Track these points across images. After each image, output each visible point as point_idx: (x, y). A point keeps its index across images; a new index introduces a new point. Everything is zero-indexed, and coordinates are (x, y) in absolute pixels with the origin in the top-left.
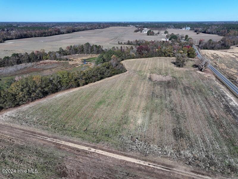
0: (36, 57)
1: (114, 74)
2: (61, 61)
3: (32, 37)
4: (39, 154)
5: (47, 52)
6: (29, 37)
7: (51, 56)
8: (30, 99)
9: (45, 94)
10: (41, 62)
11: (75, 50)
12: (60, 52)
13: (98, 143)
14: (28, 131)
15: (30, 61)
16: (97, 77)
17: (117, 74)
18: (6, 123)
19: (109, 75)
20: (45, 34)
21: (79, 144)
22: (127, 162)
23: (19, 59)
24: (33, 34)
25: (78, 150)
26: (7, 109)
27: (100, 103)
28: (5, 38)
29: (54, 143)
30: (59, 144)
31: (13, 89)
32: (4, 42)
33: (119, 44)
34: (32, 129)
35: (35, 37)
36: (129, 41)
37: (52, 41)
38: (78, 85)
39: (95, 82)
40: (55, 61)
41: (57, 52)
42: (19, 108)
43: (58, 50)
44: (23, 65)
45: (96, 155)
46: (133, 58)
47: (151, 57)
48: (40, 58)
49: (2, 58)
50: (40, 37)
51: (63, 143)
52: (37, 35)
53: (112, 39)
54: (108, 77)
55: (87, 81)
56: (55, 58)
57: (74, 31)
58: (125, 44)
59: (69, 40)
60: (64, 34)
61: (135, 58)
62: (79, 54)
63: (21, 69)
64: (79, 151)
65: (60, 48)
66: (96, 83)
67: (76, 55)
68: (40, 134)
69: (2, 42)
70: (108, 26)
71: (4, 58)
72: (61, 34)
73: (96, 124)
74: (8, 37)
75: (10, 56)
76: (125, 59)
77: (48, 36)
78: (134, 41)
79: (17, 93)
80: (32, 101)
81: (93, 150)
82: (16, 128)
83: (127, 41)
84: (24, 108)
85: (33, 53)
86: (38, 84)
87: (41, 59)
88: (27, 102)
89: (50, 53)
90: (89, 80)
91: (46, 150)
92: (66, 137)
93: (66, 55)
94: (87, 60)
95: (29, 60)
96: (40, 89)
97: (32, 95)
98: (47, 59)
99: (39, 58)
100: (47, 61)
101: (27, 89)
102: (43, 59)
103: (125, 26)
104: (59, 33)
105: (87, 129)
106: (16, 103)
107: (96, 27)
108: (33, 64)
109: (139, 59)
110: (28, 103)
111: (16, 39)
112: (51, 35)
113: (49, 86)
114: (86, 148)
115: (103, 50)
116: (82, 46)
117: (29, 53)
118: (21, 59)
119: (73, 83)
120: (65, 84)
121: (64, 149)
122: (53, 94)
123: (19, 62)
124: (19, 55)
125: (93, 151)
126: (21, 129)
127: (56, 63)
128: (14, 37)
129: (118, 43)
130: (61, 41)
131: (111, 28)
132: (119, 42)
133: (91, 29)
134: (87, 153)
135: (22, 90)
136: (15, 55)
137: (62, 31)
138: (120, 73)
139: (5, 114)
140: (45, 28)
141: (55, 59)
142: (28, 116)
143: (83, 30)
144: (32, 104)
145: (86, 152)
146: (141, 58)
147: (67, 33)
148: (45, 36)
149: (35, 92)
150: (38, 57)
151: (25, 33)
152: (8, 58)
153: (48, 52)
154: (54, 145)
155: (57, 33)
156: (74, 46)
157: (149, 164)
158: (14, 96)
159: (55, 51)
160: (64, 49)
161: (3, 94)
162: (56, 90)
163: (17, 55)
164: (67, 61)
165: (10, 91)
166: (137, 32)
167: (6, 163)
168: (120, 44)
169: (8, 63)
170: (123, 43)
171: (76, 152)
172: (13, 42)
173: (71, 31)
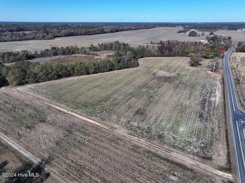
0: (70, 51)
1: (124, 68)
2: (90, 56)
3: (77, 35)
4: (35, 109)
5: (80, 47)
6: (75, 35)
7: (83, 51)
8: (47, 79)
9: (60, 77)
10: (73, 55)
11: (104, 47)
12: (90, 48)
13: (76, 109)
14: (36, 97)
15: (64, 54)
16: (107, 68)
17: (128, 68)
18: (25, 91)
20: (89, 33)
21: (63, 108)
23: (56, 52)
24: (79, 33)
25: (60, 111)
26: (30, 83)
27: (97, 86)
28: (56, 35)
29: (47, 106)
30: (50, 106)
31: (36, 70)
32: (53, 39)
33: (151, 43)
34: (39, 96)
35: (81, 35)
36: (161, 41)
37: (93, 39)
38: (88, 73)
41: (88, 48)
42: (38, 84)
44: (58, 57)
45: (70, 115)
46: (153, 56)
47: (173, 56)
48: (73, 52)
49: (44, 51)
50: (85, 35)
51: (54, 106)
53: (148, 39)
54: (118, 69)
55: (97, 71)
56: (85, 53)
57: (117, 31)
58: (157, 43)
59: (108, 38)
60: (107, 33)
61: (155, 57)
64: (61, 112)
65: (91, 45)
66: (105, 73)
67: (104, 51)
68: (42, 100)
69: (52, 39)
70: (154, 26)
72: (104, 33)
73: (82, 99)
74: (59, 35)
75: (49, 48)
76: (145, 57)
77: (92, 35)
78: (166, 41)
79: (38, 73)
80: (49, 80)
81: (70, 112)
82: (30, 95)
83: (159, 41)
84: (41, 84)
85: (68, 48)
86: (54, 68)
87: (73, 53)
88: (44, 81)
89: (82, 48)
92: (58, 104)
93: (96, 51)
94: (111, 56)
95: (64, 53)
96: (55, 71)
97: (49, 76)
98: (79, 53)
99: (72, 52)
100: (78, 55)
101: (45, 70)
102: (75, 53)
103: (173, 26)
104: (103, 32)
105: (74, 101)
106: (36, 80)
107: (141, 28)
108: (65, 56)
112: (94, 34)
113: (63, 71)
114: (66, 111)
117: (65, 47)
118: (57, 52)
121: (52, 110)
122: (67, 78)
123: (55, 54)
124: (57, 49)
125: (69, 113)
126: (32, 96)
127: (84, 57)
128: (63, 35)
129: (150, 43)
130: (100, 40)
131: (157, 28)
132: (151, 41)
133: (136, 29)
135: (42, 71)
136: (54, 48)
137: (105, 30)
139: (28, 86)
141: (84, 54)
142: (41, 89)
143: (127, 30)
145: (64, 113)
146: (162, 56)
147: (110, 33)
148: (89, 35)
149: (51, 74)
152: (48, 50)
153: (81, 47)
154: (47, 107)
155: (100, 32)
156: (105, 43)
157: (101, 125)
158: (36, 74)
161: (29, 72)
162: (69, 75)
164: (94, 56)
165: (33, 71)
166: (180, 33)
167: (14, 111)
169: (47, 54)
170: (155, 43)
171: (58, 112)
172: (59, 39)
173: (115, 31)
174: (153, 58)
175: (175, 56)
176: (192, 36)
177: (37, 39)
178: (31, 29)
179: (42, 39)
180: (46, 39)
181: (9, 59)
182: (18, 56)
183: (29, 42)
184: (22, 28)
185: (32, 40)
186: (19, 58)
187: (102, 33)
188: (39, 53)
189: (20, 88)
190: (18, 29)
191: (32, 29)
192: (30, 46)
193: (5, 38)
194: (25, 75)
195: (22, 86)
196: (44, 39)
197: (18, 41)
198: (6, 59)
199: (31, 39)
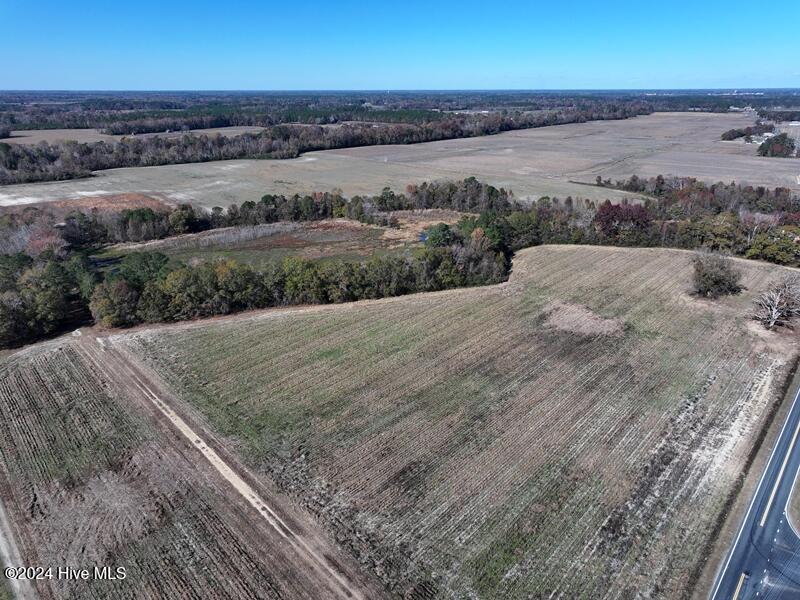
1: (452, 285)
2: (372, 226)
3: (373, 142)
4: (118, 421)
7: (352, 209)
8: (198, 312)
9: (236, 307)
10: (324, 222)
11: (428, 196)
12: (380, 201)
13: (227, 435)
14: (142, 376)
18: (125, 351)
20: (411, 136)
21: (192, 427)
22: (232, 488)
23: (274, 210)
24: (378, 136)
25: (179, 436)
27: (328, 354)
28: (306, 144)
29: (157, 411)
30: (162, 414)
32: (298, 156)
33: (600, 184)
34: (151, 373)
35: (383, 143)
36: (635, 179)
37: (413, 160)
38: (325, 300)
39: (379, 296)
40: (357, 224)
41: (375, 198)
42: (172, 327)
43: (379, 195)
44: (278, 226)
45: (197, 456)
46: (576, 243)
49: (239, 206)
50: (396, 143)
51: (171, 415)
52: (388, 139)
56: (361, 215)
57: (507, 127)
58: (619, 185)
59: (464, 158)
60: (469, 137)
61: (583, 244)
62: (440, 209)
63: (262, 237)
64: (179, 439)
65: (387, 188)
66: (381, 300)
67: (425, 211)
68: (153, 387)
69: (292, 157)
71: (242, 206)
72: (462, 135)
74: (315, 143)
75: (257, 200)
76: (547, 243)
77: (420, 142)
78: (651, 179)
80: (203, 315)
81: (201, 445)
82: (130, 365)
83: (628, 178)
84: (180, 328)
85: (311, 198)
87: (326, 213)
88: (190, 317)
89: (357, 199)
90: (361, 290)
91: (132, 419)
92: (187, 408)
93: (400, 208)
95: (297, 216)
96: (222, 292)
97: (204, 305)
98: (342, 216)
99: (321, 212)
100: (340, 221)
101: (193, 288)
102: (331, 214)
105: (237, 402)
106: (167, 314)
107: (595, 115)
108: (299, 226)
109: (597, 247)
110: (190, 319)
111: (331, 148)
112: (427, 140)
113: (248, 290)
114: (192, 436)
116: (453, 188)
117: (304, 196)
118: (278, 210)
121: (161, 428)
122: (257, 311)
125: (199, 448)
126: (134, 369)
127: (355, 229)
128: (329, 144)
129: (596, 183)
130: (434, 163)
131: (658, 117)
132: (600, 178)
133: (574, 122)
134: (187, 446)
136: (269, 199)
137: (464, 127)
138: (474, 285)
141: (358, 219)
142: (169, 348)
144: (199, 324)
145: (186, 444)
146: (609, 244)
149: (212, 298)
150: (319, 210)
152: (250, 205)
153: (353, 196)
154: (152, 414)
155: (448, 133)
156: (432, 184)
157: (264, 509)
158: (167, 298)
159: (372, 194)
161: (148, 292)
162: (268, 302)
164: (383, 228)
166: (731, 139)
167: (64, 419)
168: (603, 186)
169: (246, 218)
170: (613, 182)
171: (172, 438)
172: (314, 156)
173: (497, 129)
174: (573, 247)
175: (657, 245)
176: (772, 156)
177: (249, 158)
179: (264, 158)
180: (276, 158)
181: (138, 232)
182: (164, 223)
183: (224, 168)
185: (235, 158)
186: (166, 229)
187: (454, 137)
188: (225, 211)
189: (119, 339)
192: (218, 183)
193: (166, 154)
195: (126, 331)
196: (270, 158)
197: (197, 162)
199: (233, 158)
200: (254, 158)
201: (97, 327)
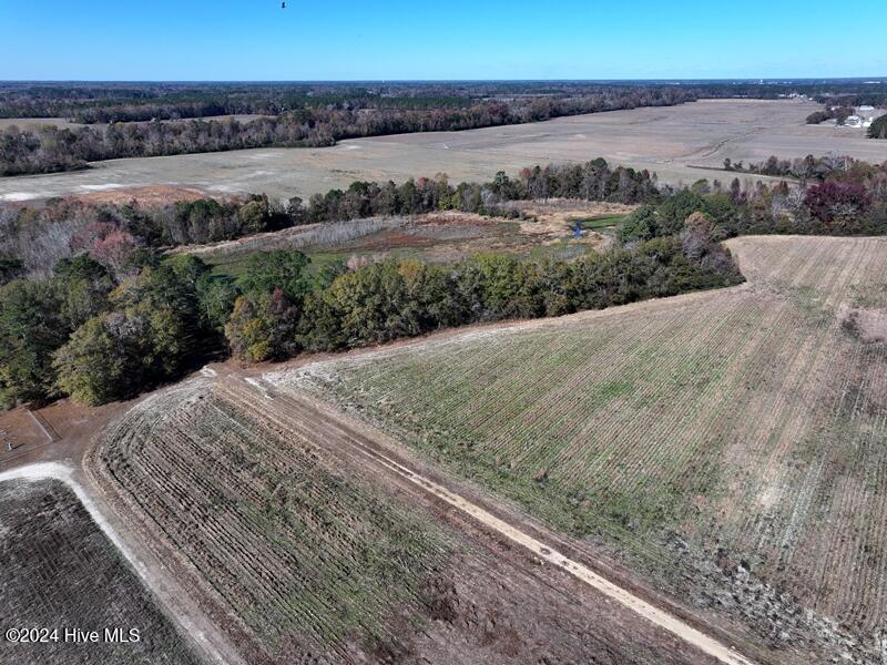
0: (419, 199)
1: (686, 288)
2: (497, 219)
3: (415, 129)
4: (378, 517)
5: (454, 184)
6: (407, 131)
7: (468, 198)
8: (380, 334)
9: (427, 325)
10: (432, 215)
11: (548, 183)
12: (495, 188)
13: (579, 536)
14: (360, 437)
15: (397, 211)
16: (616, 291)
17: (700, 288)
18: (304, 397)
19: (664, 289)
20: (458, 121)
21: (512, 524)
23: (368, 202)
24: (421, 122)
25: (505, 544)
26: (313, 352)
27: (613, 389)
28: (341, 130)
29: (429, 496)
30: (444, 502)
31: (339, 293)
32: (335, 145)
33: (728, 169)
34: (370, 431)
35: (426, 129)
36: (773, 161)
38: (541, 313)
39: (603, 307)
40: (476, 217)
41: (487, 185)
42: (345, 358)
43: (492, 180)
44: (376, 221)
45: (567, 580)
46: (782, 232)
47: (873, 234)
48: (430, 203)
49: (324, 195)
50: (441, 130)
51: (459, 502)
52: (431, 125)
53: (701, 149)
54: (661, 295)
55: (575, 302)
56: (478, 207)
57: (556, 113)
58: (753, 169)
59: (529, 145)
60: (520, 123)
61: (790, 234)
62: (563, 198)
63: (367, 234)
64: (509, 548)
65: (499, 173)
66: (607, 311)
67: (549, 200)
68: (391, 455)
69: (329, 145)
70: (690, 96)
71: (328, 196)
72: (511, 121)
73: (586, 467)
74: (351, 129)
75: (345, 188)
76: (746, 233)
77: (467, 128)
78: (797, 160)
79: (347, 309)
80: (386, 341)
81: (556, 558)
82: (328, 420)
83: (766, 160)
84: (360, 358)
85: (411, 185)
86: (411, 287)
87: (431, 206)
88: (370, 342)
89: (464, 187)
90: (582, 297)
91: (401, 513)
93: (517, 198)
94: (587, 224)
95: (397, 207)
96: (413, 304)
97: (388, 323)
98: (451, 208)
99: (425, 202)
100: (450, 214)
101: (377, 299)
102: (437, 206)
103: (767, 94)
104: (505, 118)
105: (545, 476)
106: (339, 339)
107: (643, 101)
108: (405, 219)
109: (809, 237)
110: (370, 346)
111: (368, 135)
112: (475, 127)
113: (444, 301)
114: (534, 545)
115: (654, 191)
116: (578, 170)
117: (400, 183)
118: (373, 200)
119: (524, 300)
120: (494, 302)
121: (458, 526)
122: (452, 331)
123: (366, 211)
124: (371, 189)
125: (556, 562)
126: (339, 425)
127: (478, 224)
128: (366, 131)
129: (724, 167)
131: (704, 104)
132: (728, 160)
133: (622, 108)
134: (533, 562)
135: (361, 302)
136: (360, 187)
137: (514, 112)
138: (711, 286)
139: (306, 367)
140: (461, 102)
141: (475, 211)
142: (367, 389)
143: (592, 111)
144: (382, 352)
145: (531, 560)
146: (819, 232)
147: (530, 121)
148: (456, 129)
149: (398, 314)
150: (422, 200)
151: (398, 115)
152: (337, 194)
153: (459, 183)
154: (427, 503)
155: (496, 118)
156: (548, 168)
158: (338, 315)
159: (482, 180)
160: (512, 176)
161: (310, 307)
162: (463, 317)
163: (365, 186)
164: (516, 220)
165: (329, 300)
166: (818, 123)
167: (285, 519)
168: (732, 170)
169: (335, 211)
170: (746, 166)
171: (495, 547)
172: (355, 144)
173: (547, 115)
174: (778, 237)
177: (277, 146)
178: (249, 106)
179: (295, 146)
180: (310, 146)
181: (204, 231)
182: (235, 218)
183: (253, 157)
184: (221, 103)
185: (260, 147)
186: (238, 226)
187: (503, 123)
188: (306, 204)
189: (278, 377)
190: (210, 107)
191: (253, 106)
192: (260, 173)
193: (176, 142)
194: (297, 318)
195: (284, 365)
196: (303, 146)
197: (215, 151)
198: (194, 228)
199: (258, 146)
200: (283, 146)
201: (234, 361)
